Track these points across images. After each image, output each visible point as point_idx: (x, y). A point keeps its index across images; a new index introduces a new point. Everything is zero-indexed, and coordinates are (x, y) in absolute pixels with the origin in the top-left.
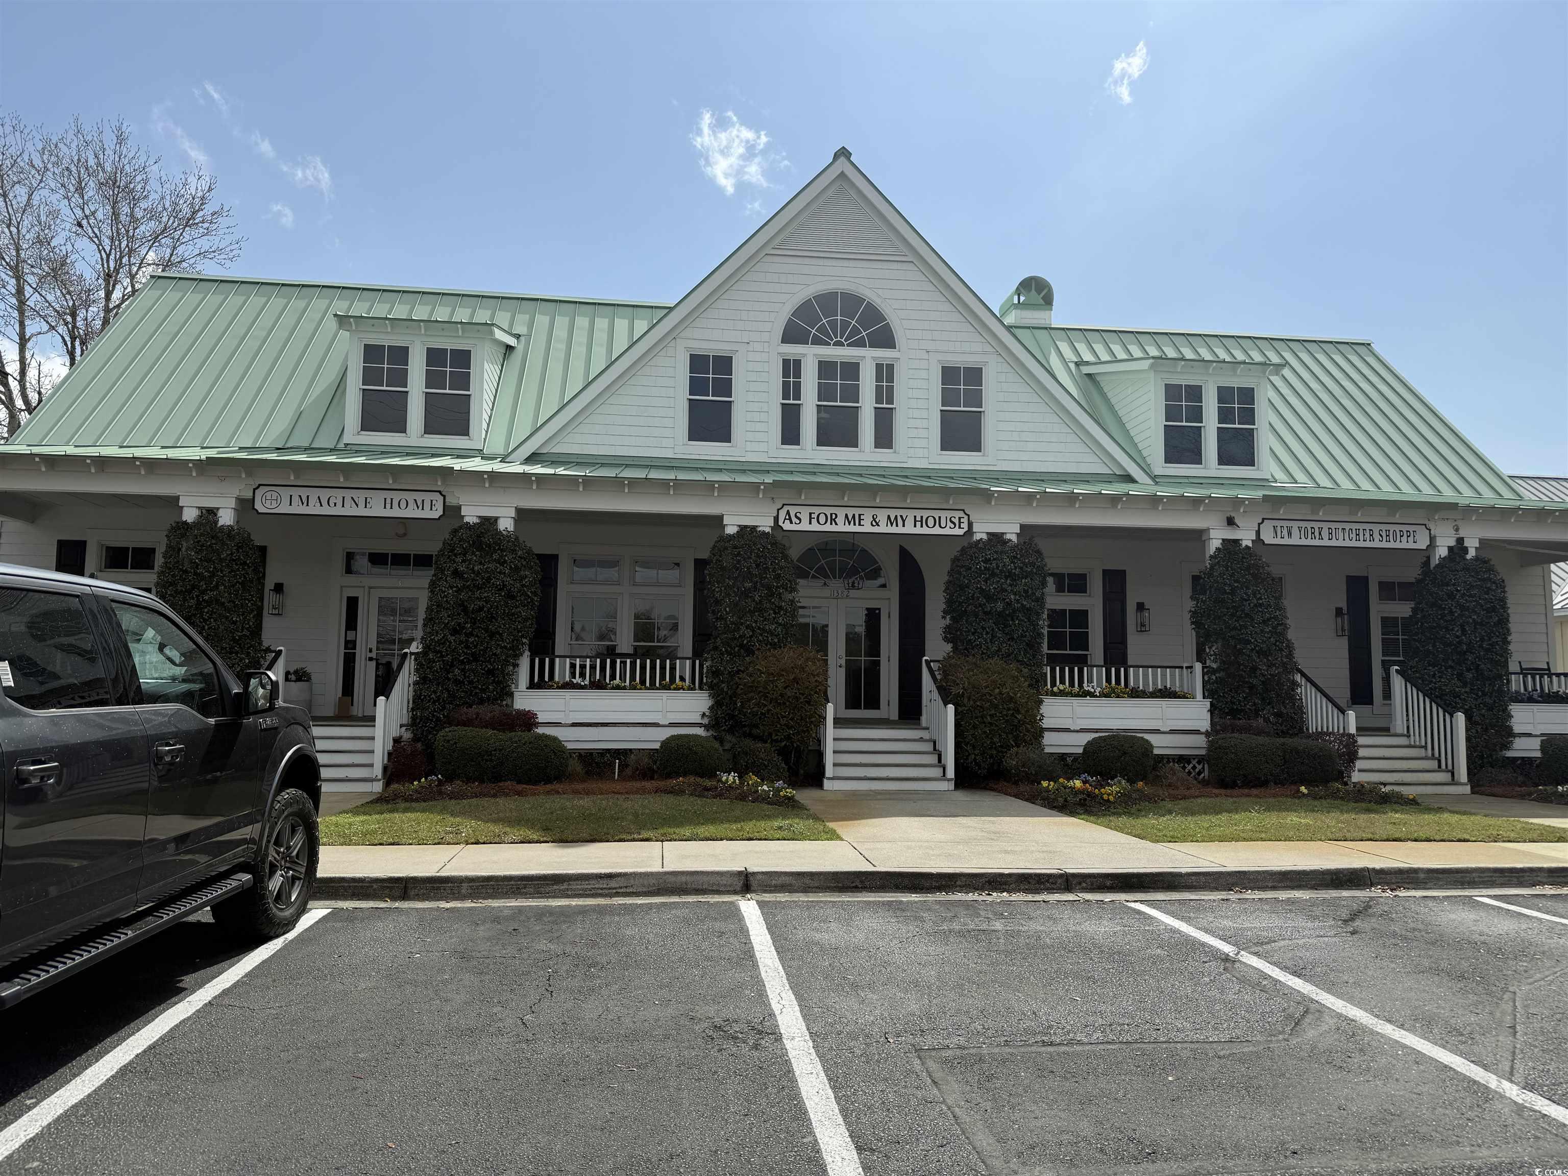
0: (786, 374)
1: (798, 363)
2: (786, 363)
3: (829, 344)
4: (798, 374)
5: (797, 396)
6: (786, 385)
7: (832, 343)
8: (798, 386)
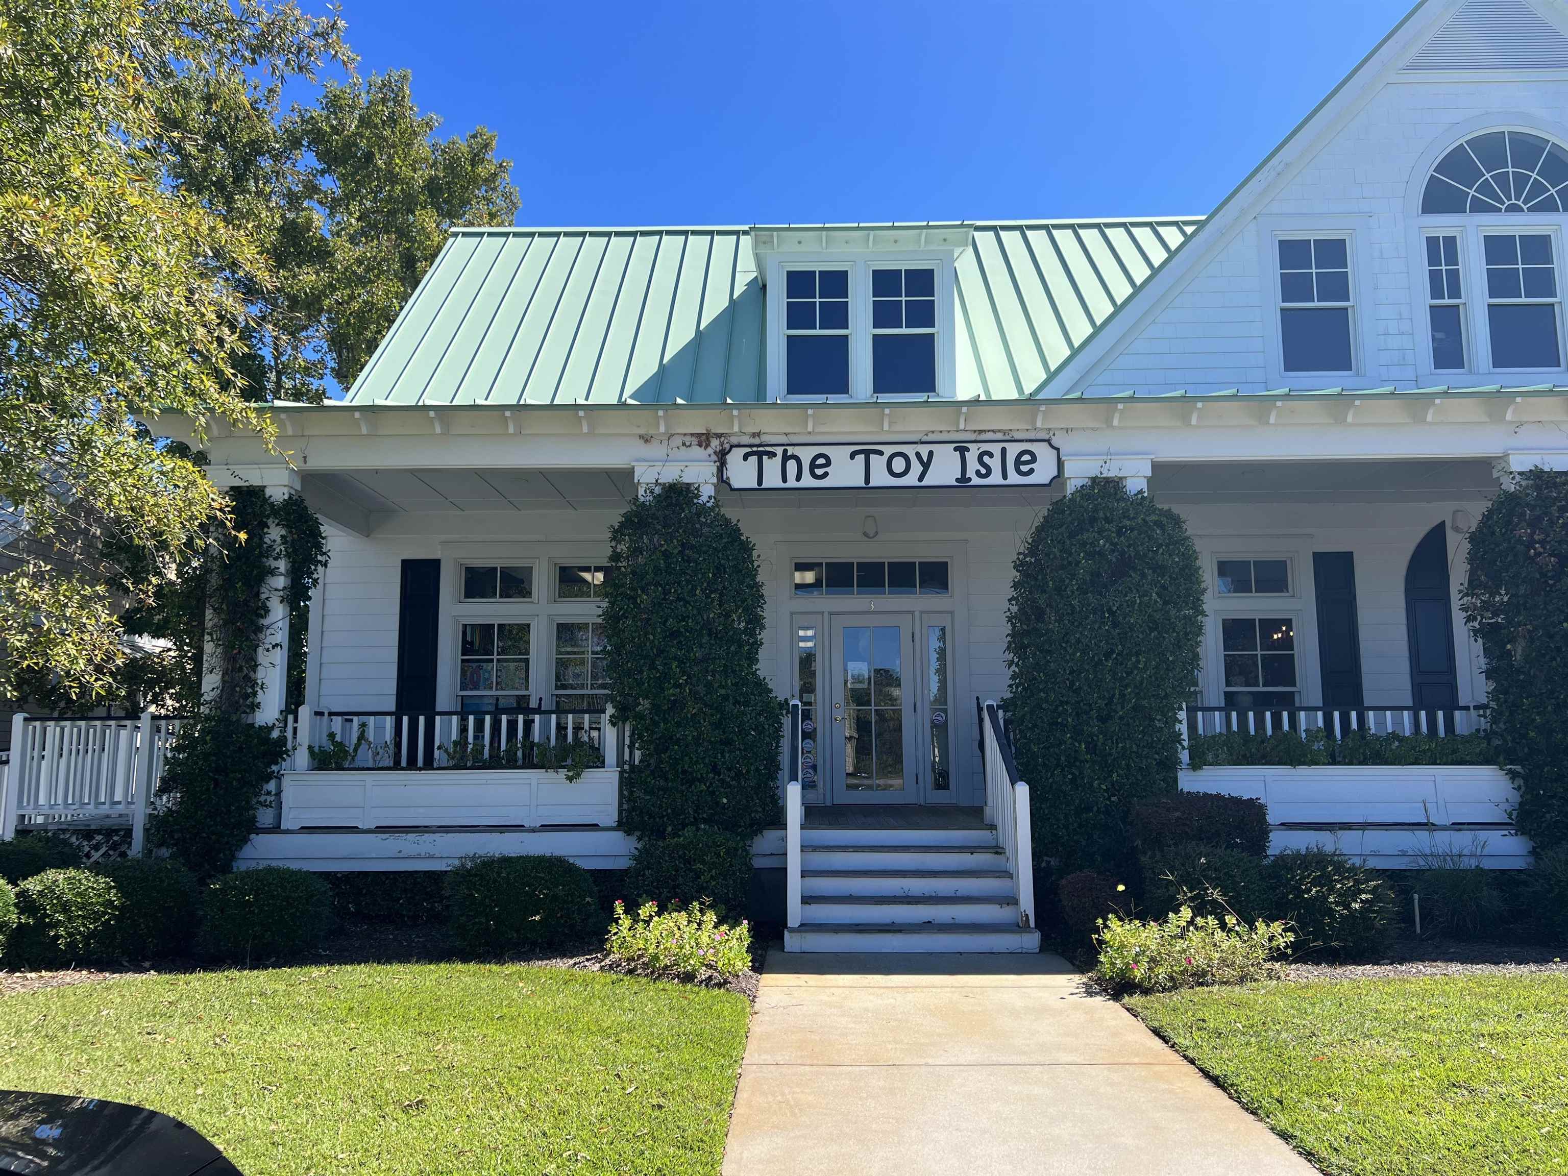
0: (1433, 259)
1: (1451, 242)
2: (1432, 242)
3: (1500, 210)
4: (1452, 258)
5: (1455, 292)
6: (1435, 277)
7: (1503, 207)
8: (1454, 276)
